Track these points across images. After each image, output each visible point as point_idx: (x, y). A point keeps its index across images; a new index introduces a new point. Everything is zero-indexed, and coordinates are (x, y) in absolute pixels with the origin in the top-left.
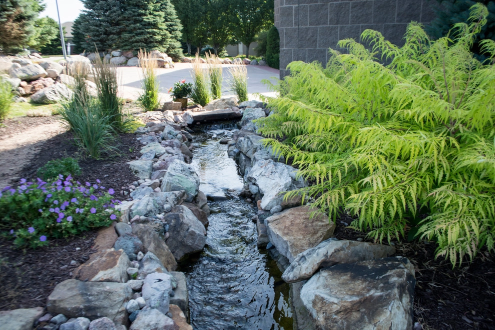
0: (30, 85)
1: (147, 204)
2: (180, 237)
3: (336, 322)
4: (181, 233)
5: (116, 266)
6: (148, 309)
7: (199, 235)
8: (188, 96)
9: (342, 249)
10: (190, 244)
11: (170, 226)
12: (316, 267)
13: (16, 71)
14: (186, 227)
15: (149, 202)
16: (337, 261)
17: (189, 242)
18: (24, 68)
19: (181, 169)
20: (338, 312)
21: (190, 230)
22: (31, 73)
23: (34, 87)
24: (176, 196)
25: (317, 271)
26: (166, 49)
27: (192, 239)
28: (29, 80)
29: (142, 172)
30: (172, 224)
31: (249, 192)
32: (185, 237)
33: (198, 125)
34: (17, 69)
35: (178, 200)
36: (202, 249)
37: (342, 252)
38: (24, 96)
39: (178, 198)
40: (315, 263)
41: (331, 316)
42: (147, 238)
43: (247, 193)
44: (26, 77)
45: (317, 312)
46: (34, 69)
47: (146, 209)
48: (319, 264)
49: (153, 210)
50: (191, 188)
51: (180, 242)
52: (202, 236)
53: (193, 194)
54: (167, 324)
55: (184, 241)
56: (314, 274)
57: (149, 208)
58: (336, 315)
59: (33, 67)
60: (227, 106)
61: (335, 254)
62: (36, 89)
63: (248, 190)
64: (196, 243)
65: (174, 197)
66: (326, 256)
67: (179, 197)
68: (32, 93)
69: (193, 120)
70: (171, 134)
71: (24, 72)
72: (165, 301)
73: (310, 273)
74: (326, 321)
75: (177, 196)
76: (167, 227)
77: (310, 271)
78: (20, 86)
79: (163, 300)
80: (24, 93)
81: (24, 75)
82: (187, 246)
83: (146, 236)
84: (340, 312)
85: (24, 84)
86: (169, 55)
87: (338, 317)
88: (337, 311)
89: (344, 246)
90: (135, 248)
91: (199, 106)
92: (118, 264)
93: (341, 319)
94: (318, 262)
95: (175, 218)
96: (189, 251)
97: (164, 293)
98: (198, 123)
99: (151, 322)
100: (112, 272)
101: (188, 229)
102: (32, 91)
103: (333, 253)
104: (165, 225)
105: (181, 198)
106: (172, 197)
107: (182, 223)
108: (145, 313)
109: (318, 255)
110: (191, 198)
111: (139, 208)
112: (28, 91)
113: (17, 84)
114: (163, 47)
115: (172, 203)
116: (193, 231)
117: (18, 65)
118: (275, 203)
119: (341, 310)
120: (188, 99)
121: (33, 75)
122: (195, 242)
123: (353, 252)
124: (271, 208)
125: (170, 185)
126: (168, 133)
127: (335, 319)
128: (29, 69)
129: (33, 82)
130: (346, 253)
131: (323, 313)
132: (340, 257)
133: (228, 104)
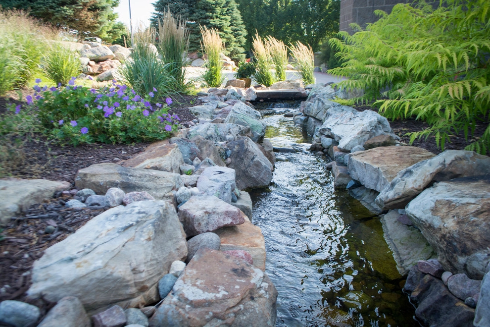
0: (98, 65)
1: (208, 129)
2: (243, 165)
3: (477, 225)
4: (245, 161)
5: (167, 155)
6: (204, 194)
7: (265, 167)
8: (252, 76)
9: (464, 158)
10: (254, 176)
11: (233, 152)
12: (429, 179)
13: (86, 51)
14: (251, 156)
15: (210, 127)
16: (458, 173)
17: (254, 173)
18: (94, 49)
19: (246, 110)
20: (478, 213)
21: (255, 160)
22: (100, 54)
23: (102, 67)
24: (240, 129)
25: (430, 185)
26: (229, 53)
27: (257, 170)
28: (97, 61)
29: (203, 113)
30: (235, 150)
31: (321, 145)
32: (249, 166)
33: (261, 102)
34: (87, 50)
35: (242, 133)
36: (267, 184)
37: (465, 162)
38: (92, 74)
39: (242, 131)
40: (427, 174)
41: (468, 218)
42: (206, 150)
43: (317, 146)
44: (94, 57)
45: (442, 219)
46: (103, 51)
47: (206, 133)
48: (434, 175)
49: (213, 136)
50: (257, 126)
51: (242, 171)
52: (269, 169)
53: (258, 134)
54: (228, 210)
55: (247, 171)
56: (424, 189)
57: (209, 133)
58: (475, 216)
59: (103, 49)
60: (292, 87)
61: (456, 162)
62: (104, 69)
63: (320, 143)
64: (261, 177)
65: (238, 130)
66: (443, 164)
67: (244, 132)
68: (99, 72)
69: (256, 97)
70: (234, 95)
71: (93, 53)
72: (226, 195)
73: (420, 186)
74: (460, 226)
75: (242, 129)
76: (229, 152)
77: (420, 183)
78: (89, 64)
79: (224, 193)
80: (91, 71)
81: (93, 55)
82: (251, 177)
83: (205, 148)
84: (482, 212)
85: (93, 63)
86: (232, 60)
87: (480, 219)
88: (477, 211)
89: (467, 156)
90: (192, 154)
91: (263, 85)
92: (169, 154)
93: (484, 221)
94: (431, 172)
95: (239, 145)
96: (252, 185)
97: (225, 184)
98: (261, 100)
99: (207, 206)
100: (162, 161)
101: (253, 158)
102: (99, 70)
103: (453, 161)
104: (226, 150)
105: (245, 133)
106: (235, 129)
107: (246, 150)
108: (200, 197)
109: (430, 164)
110: (257, 138)
111: (198, 131)
112: (96, 71)
113: (86, 63)
114: (227, 50)
115: (235, 135)
116: (258, 162)
117: (89, 46)
118: (357, 142)
119: (484, 210)
120: (252, 80)
121: (102, 55)
122: (260, 174)
123: (478, 165)
124: (352, 148)
125: (234, 120)
126: (232, 94)
127: (474, 221)
128: (98, 50)
129: (101, 63)
130: (470, 163)
131: (454, 217)
132: (462, 168)
133: (294, 86)
